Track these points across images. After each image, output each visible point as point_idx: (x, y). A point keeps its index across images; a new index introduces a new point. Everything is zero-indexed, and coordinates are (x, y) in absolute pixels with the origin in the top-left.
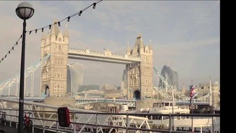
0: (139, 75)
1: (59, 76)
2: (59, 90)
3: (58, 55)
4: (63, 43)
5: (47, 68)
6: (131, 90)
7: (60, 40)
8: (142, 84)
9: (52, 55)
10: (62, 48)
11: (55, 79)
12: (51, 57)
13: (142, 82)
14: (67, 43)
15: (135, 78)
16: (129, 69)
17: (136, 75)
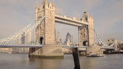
0: (87, 32)
1: (50, 31)
2: (50, 40)
3: (50, 18)
4: (52, 10)
5: (42, 25)
6: (81, 41)
7: (50, 8)
8: (89, 38)
9: (46, 17)
10: (51, 13)
11: (48, 33)
12: (46, 18)
13: (89, 36)
14: (54, 10)
15: (84, 34)
16: (80, 29)
17: (85, 33)
